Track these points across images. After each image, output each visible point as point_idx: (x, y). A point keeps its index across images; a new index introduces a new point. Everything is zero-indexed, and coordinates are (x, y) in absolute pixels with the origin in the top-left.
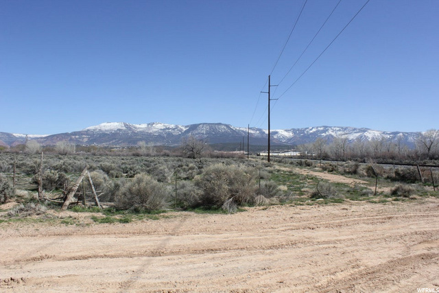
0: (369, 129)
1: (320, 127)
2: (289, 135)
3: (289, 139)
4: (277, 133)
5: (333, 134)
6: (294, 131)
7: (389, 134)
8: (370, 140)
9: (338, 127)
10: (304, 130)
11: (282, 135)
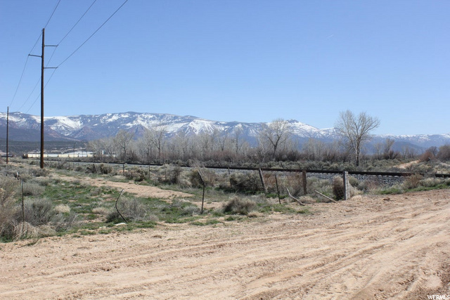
0: (196, 118)
1: (125, 114)
2: (76, 125)
3: (76, 132)
4: (56, 121)
5: (144, 124)
6: (84, 119)
7: (224, 125)
8: (197, 133)
9: (152, 114)
10: (99, 118)
11: (64, 125)
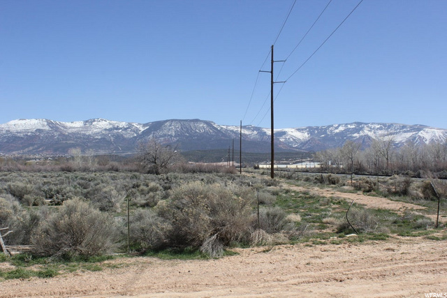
0: (426, 127)
1: (351, 124)
2: (303, 136)
3: (304, 143)
4: (284, 133)
5: (371, 134)
6: (311, 130)
8: (427, 142)
9: (379, 124)
10: (326, 129)
11: (292, 136)
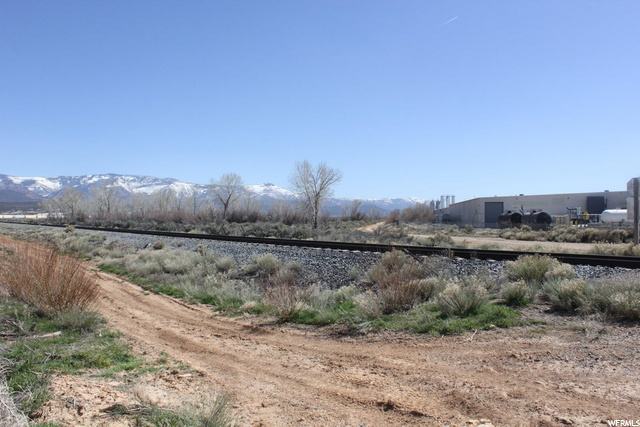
0: (176, 180)
1: (105, 175)
2: (55, 186)
3: (55, 193)
4: (34, 182)
5: (124, 186)
6: (63, 180)
7: (204, 188)
8: (177, 195)
9: (132, 176)
10: (79, 180)
11: (42, 186)
